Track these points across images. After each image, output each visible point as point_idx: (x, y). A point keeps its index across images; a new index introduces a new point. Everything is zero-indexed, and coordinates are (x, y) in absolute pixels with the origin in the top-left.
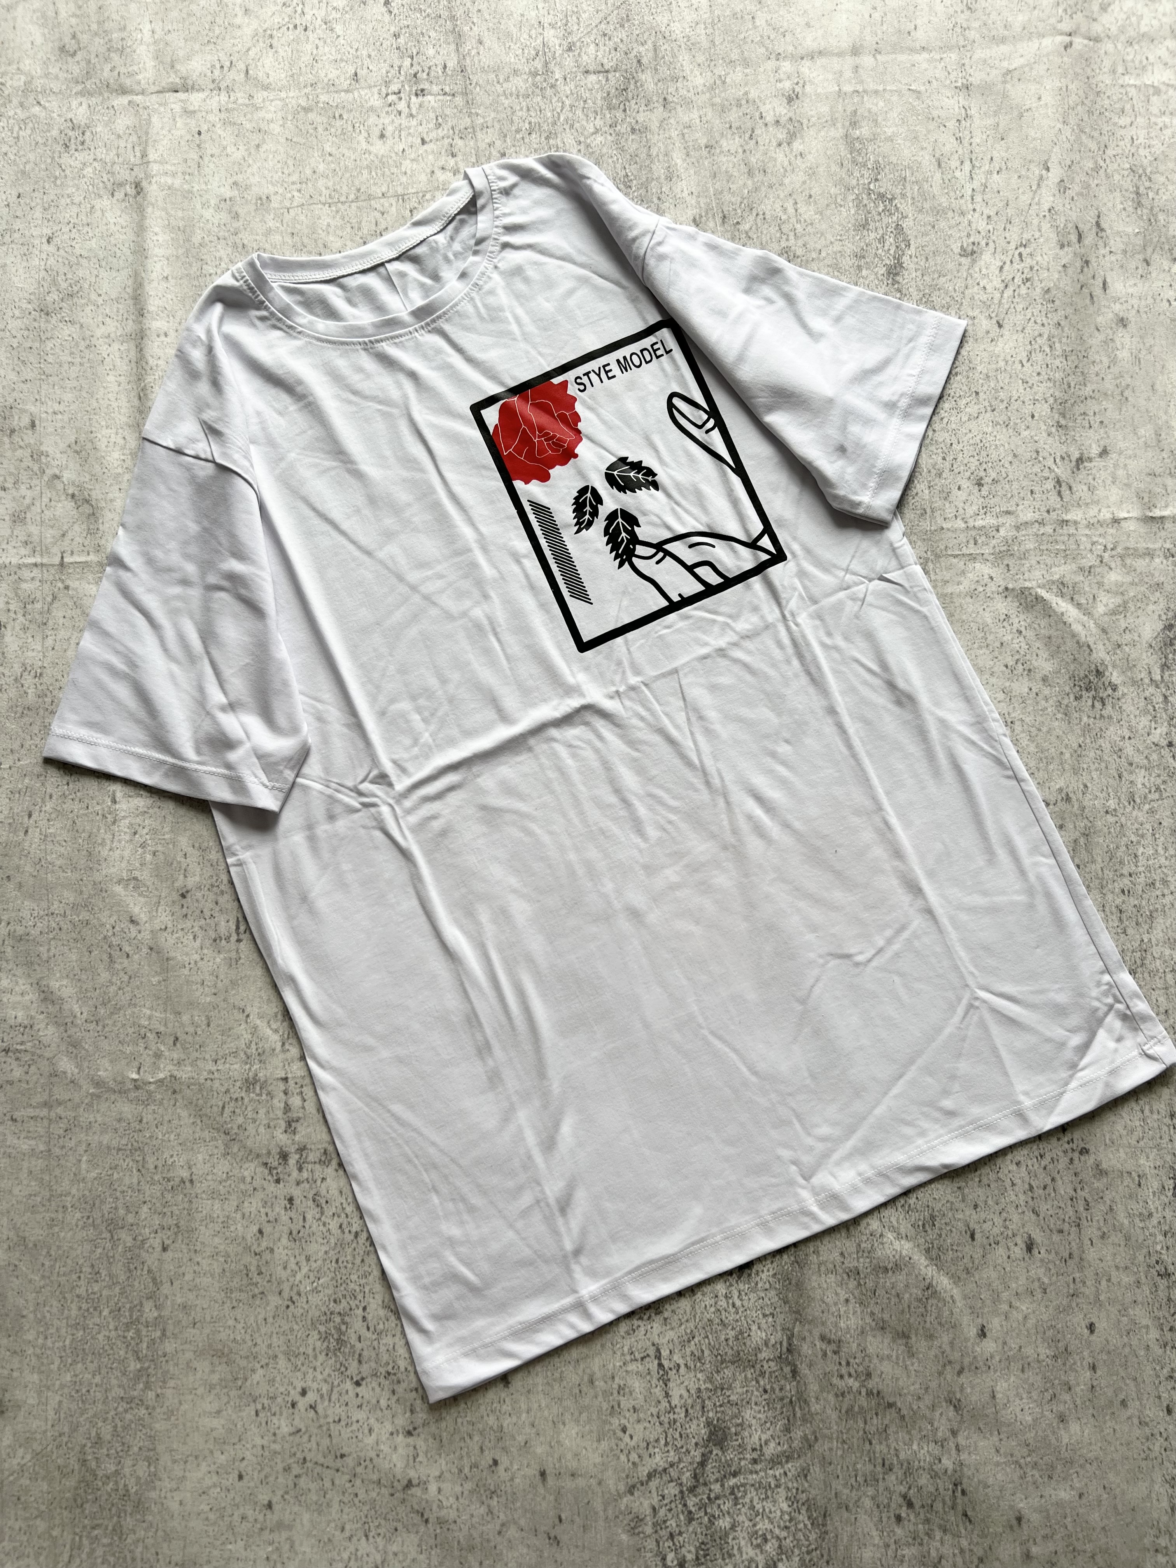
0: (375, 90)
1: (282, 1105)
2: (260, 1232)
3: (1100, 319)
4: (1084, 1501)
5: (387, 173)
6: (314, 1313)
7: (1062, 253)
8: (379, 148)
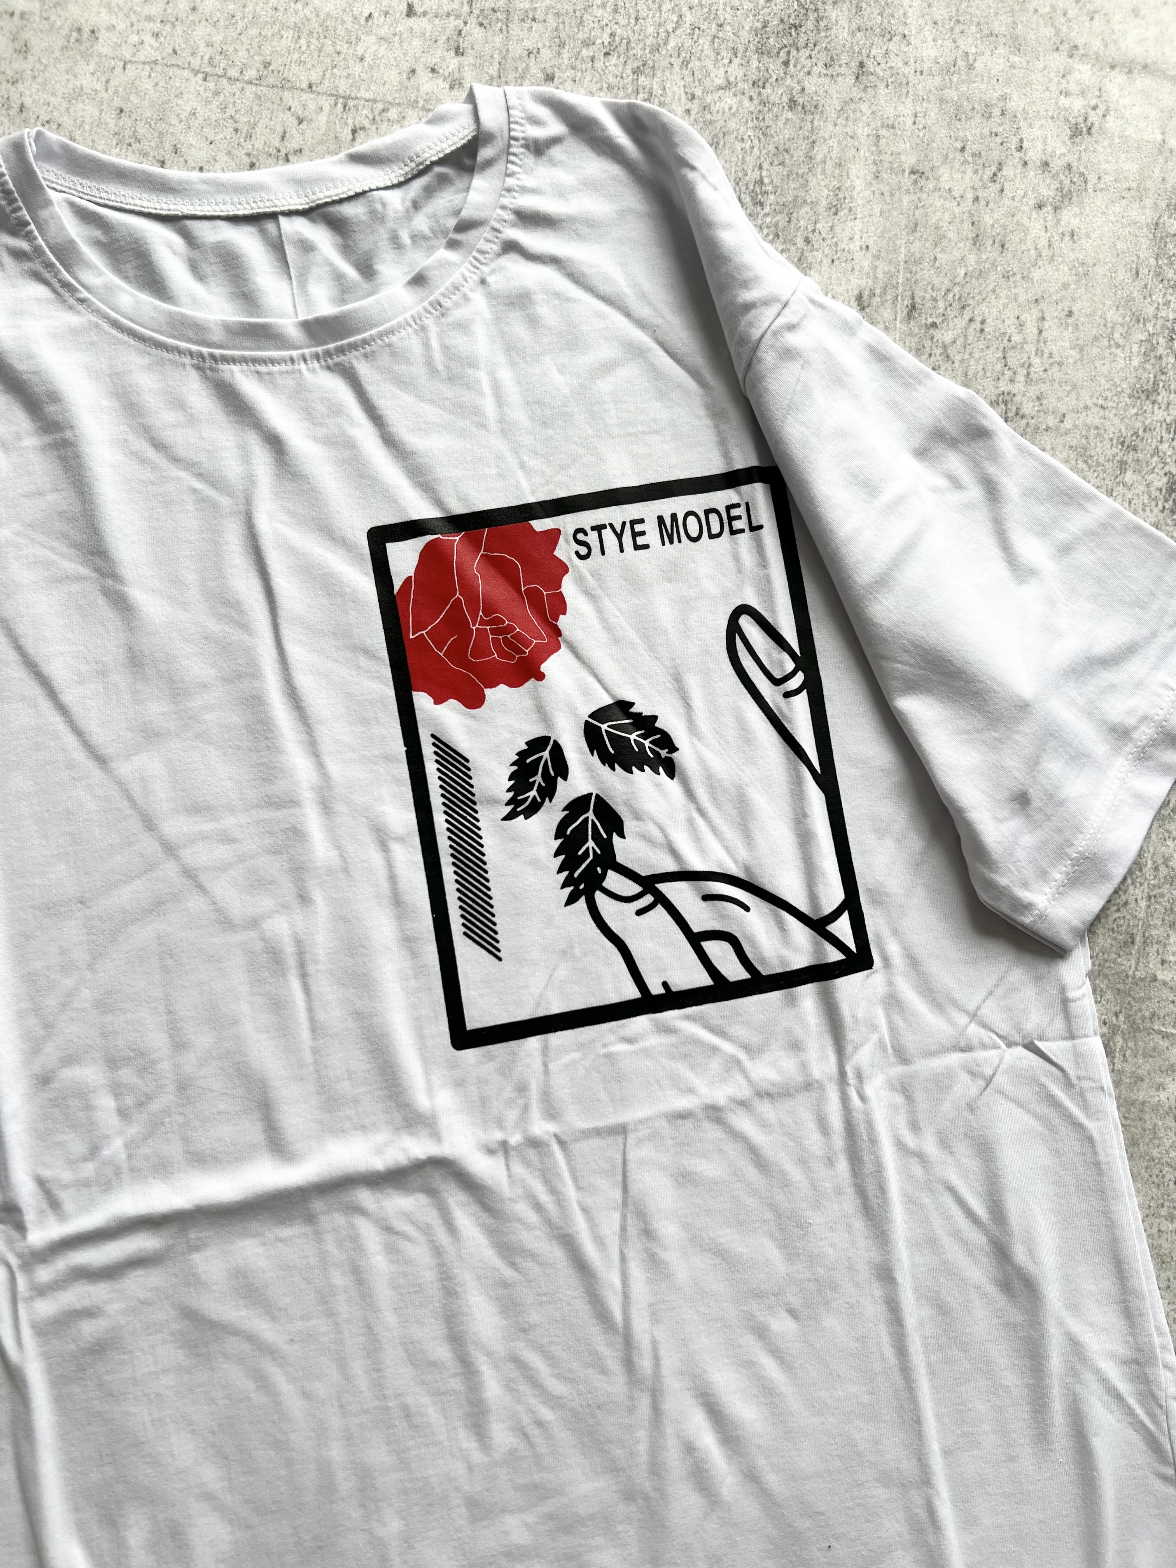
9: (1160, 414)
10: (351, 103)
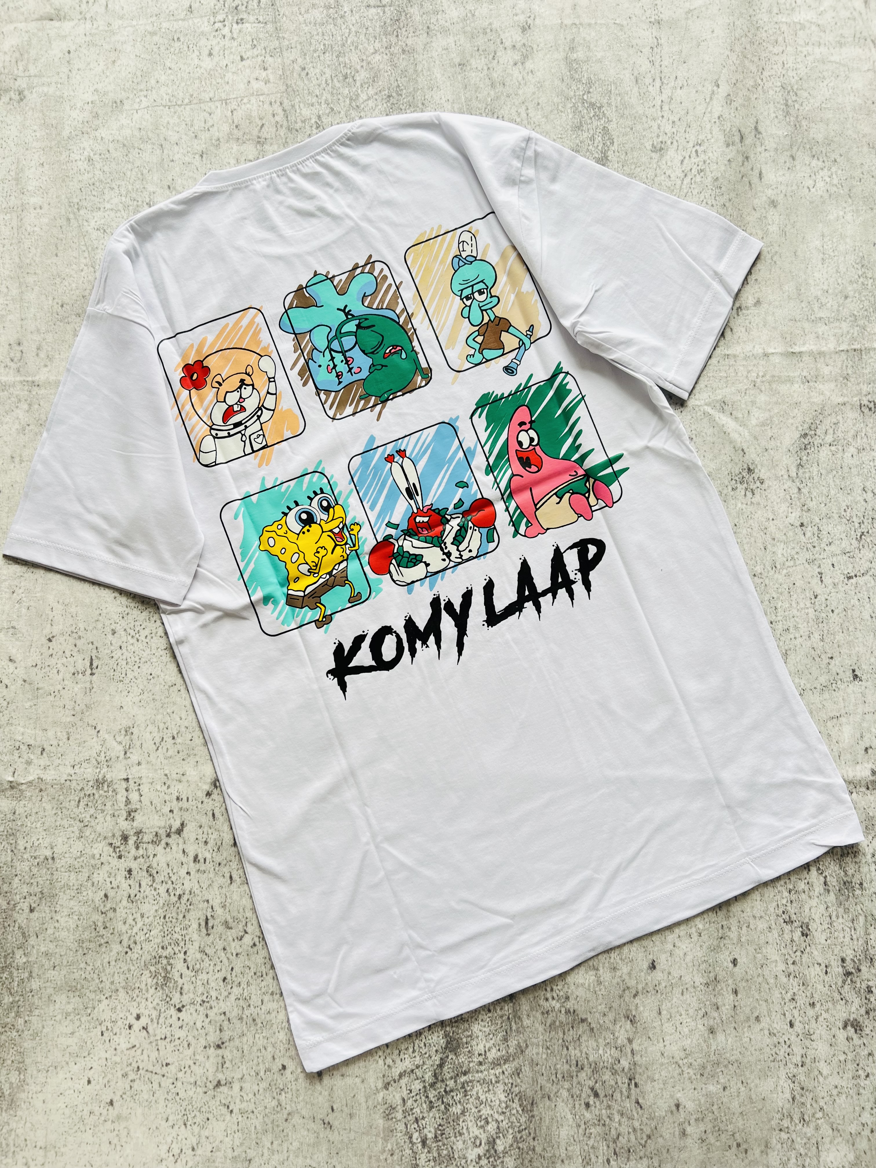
0: (205, 19)
1: (124, 799)
2: (106, 896)
3: (756, 201)
4: (727, 1092)
5: (214, 83)
6: (146, 957)
7: (727, 150)
8: (207, 63)
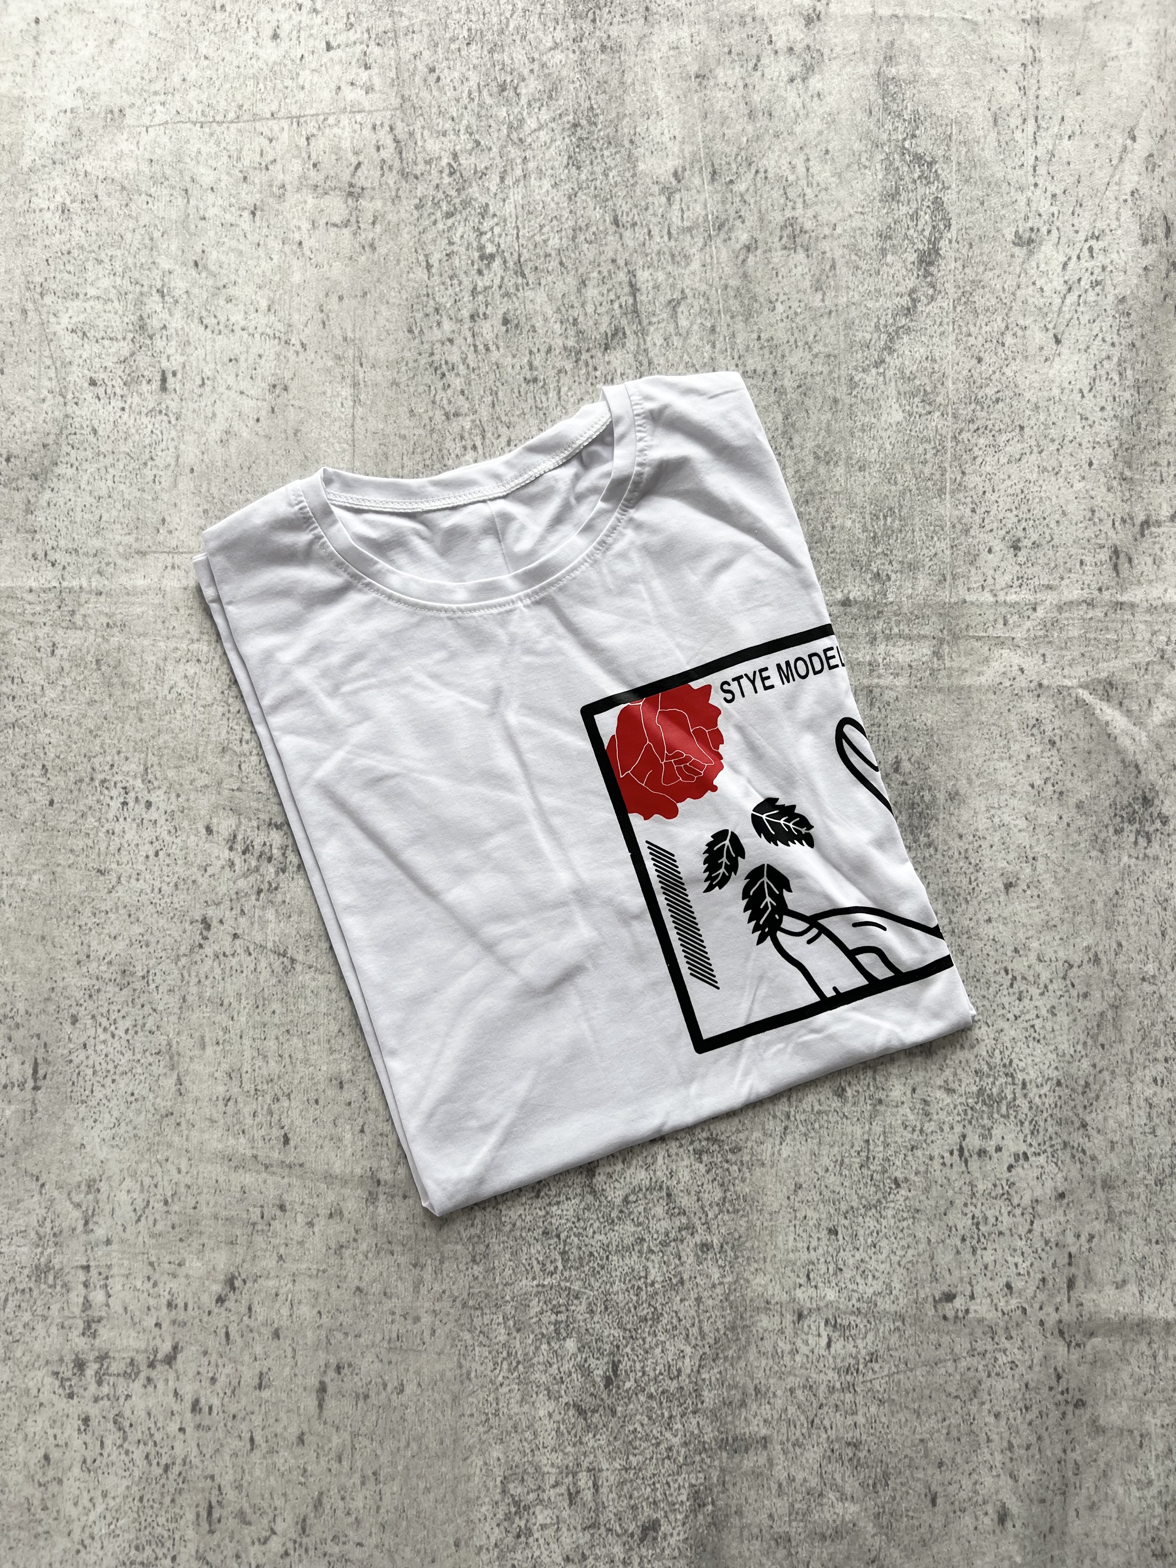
9: (904, 209)
10: (302, 120)
